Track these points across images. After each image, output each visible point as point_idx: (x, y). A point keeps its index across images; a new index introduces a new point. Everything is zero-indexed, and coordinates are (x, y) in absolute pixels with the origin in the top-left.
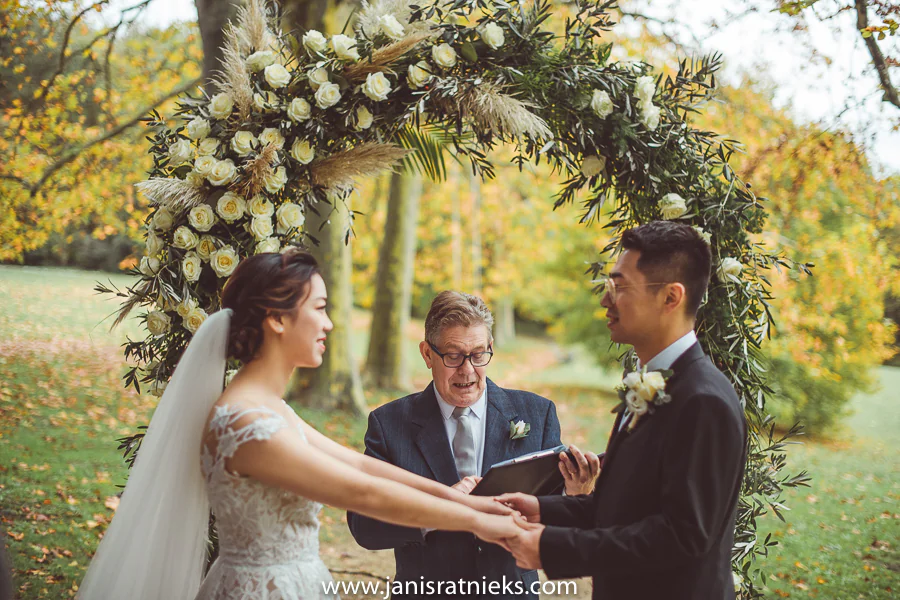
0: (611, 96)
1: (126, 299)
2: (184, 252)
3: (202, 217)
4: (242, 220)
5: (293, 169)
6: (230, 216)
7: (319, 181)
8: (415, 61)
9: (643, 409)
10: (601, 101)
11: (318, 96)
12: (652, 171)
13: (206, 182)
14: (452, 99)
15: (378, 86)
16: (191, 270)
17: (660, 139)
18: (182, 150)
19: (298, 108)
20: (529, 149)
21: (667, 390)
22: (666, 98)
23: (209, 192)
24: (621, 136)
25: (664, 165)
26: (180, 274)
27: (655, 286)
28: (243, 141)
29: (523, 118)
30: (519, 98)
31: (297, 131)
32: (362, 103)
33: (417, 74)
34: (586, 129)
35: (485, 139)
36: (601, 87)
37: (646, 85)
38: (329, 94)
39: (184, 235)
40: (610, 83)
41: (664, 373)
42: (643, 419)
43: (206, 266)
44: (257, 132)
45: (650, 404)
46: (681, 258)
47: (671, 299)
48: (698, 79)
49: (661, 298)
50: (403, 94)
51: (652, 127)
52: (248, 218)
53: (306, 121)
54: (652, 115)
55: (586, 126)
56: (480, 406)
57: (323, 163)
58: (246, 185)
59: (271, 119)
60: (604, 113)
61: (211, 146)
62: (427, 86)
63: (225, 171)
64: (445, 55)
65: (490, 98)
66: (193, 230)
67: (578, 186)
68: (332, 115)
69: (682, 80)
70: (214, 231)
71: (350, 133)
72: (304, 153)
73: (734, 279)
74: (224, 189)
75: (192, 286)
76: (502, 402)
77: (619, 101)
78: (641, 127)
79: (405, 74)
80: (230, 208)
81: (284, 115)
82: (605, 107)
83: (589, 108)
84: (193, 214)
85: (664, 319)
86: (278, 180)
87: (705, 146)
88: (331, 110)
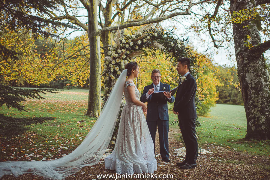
0: (173, 43)
1: (101, 75)
2: (111, 67)
3: (114, 62)
4: (119, 63)
5: (126, 55)
6: (118, 62)
7: (130, 57)
8: (144, 39)
9: (183, 81)
10: (172, 44)
11: (130, 44)
12: (180, 54)
13: (114, 57)
14: (150, 44)
15: (139, 42)
16: (112, 70)
17: (181, 49)
18: (110, 52)
19: (127, 46)
20: (161, 51)
21: (186, 79)
22: (181, 43)
23: (114, 58)
24: (175, 49)
25: (182, 53)
26: (111, 71)
27: (183, 66)
28: (119, 51)
29: (161, 46)
30: (160, 43)
31: (127, 49)
32: (137, 45)
33: (145, 40)
34: (170, 48)
35: (155, 50)
36: (172, 42)
37: (179, 41)
38: (132, 44)
39: (111, 65)
40: (173, 41)
41: (186, 77)
42: (183, 82)
43: (114, 70)
44: (121, 50)
45: (184, 80)
46: (186, 62)
47: (185, 67)
48: (186, 40)
49: (184, 67)
50: (143, 43)
51: (180, 48)
52: (120, 62)
53: (128, 48)
54: (180, 46)
55: (170, 47)
56: (159, 85)
57: (131, 54)
58: (120, 57)
59: (123, 48)
60: (173, 46)
61: (114, 52)
62: (147, 42)
63: (117, 55)
64: (149, 37)
65: (156, 43)
66: (112, 64)
67: (168, 57)
68: (132, 47)
69: (184, 41)
70: (115, 64)
71: (135, 50)
72: (128, 53)
73: (192, 69)
74: (116, 58)
75: (112, 72)
76: (162, 85)
77: (175, 44)
78: (178, 48)
79: (143, 40)
80: (118, 61)
81: (125, 47)
82: (173, 45)
83: (170, 45)
84: (112, 62)
85: (185, 70)
86: (124, 57)
87: (187, 50)
88: (132, 46)
